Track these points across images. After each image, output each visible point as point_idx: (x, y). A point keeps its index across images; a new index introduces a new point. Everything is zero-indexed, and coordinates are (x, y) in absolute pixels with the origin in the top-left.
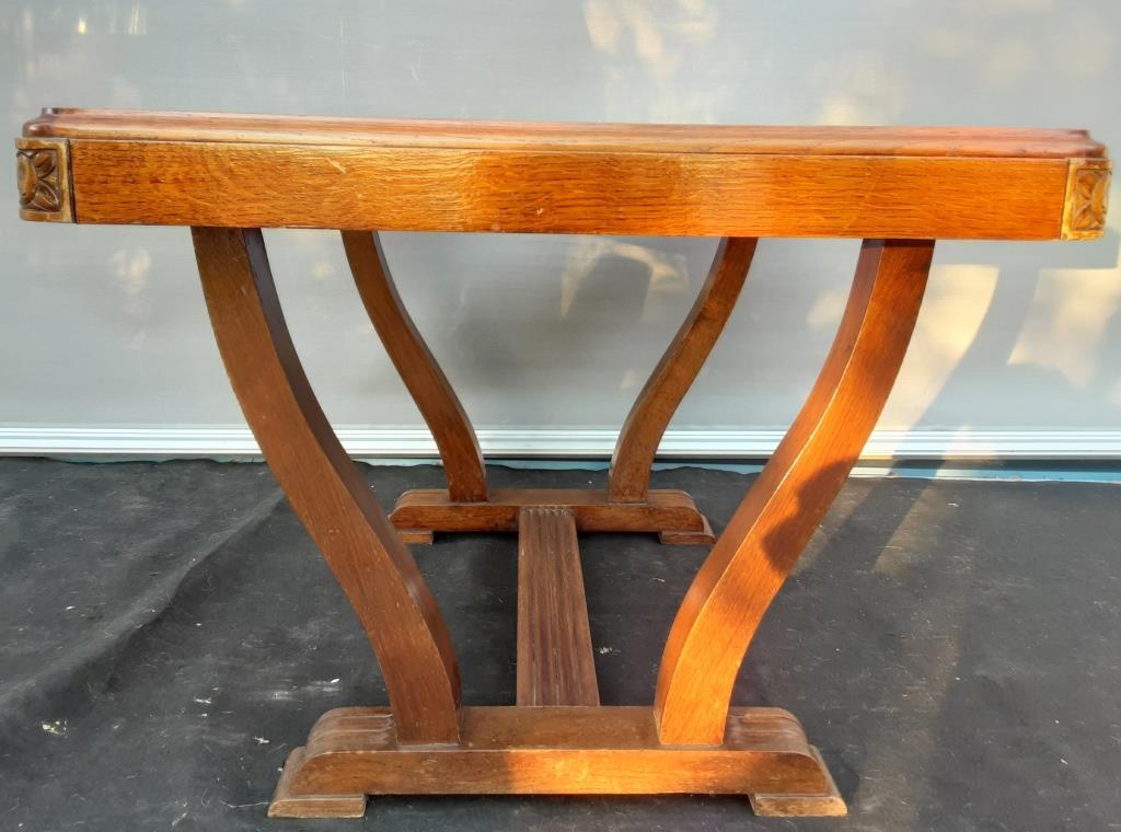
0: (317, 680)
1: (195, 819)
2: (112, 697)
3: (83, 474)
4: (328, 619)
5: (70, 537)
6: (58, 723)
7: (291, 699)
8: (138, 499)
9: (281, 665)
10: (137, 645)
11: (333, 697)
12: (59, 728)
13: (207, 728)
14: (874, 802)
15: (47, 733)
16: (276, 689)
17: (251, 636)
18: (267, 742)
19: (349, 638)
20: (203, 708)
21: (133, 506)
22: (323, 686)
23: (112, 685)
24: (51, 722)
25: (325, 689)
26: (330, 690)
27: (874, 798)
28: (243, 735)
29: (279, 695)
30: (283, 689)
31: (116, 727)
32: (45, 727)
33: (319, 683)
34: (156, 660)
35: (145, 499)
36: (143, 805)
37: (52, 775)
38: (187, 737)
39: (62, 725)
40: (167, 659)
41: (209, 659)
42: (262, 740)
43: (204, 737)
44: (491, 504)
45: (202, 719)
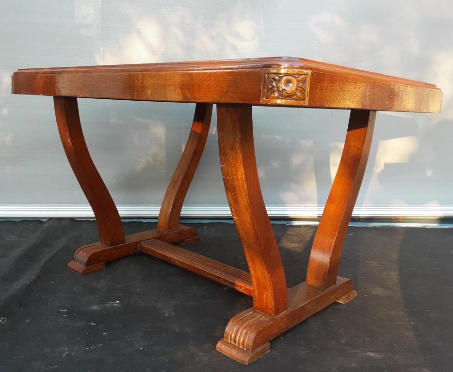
0: (109, 301)
1: (72, 354)
4: (108, 279)
6: (2, 318)
7: (100, 309)
8: (12, 237)
9: (92, 296)
11: (118, 308)
14: (345, 339)
16: (93, 305)
17: (77, 286)
18: (95, 324)
19: (119, 286)
20: (64, 313)
22: (113, 303)
23: (22, 305)
25: (114, 305)
26: (117, 305)
28: (84, 323)
29: (94, 308)
30: (96, 305)
33: (111, 302)
36: (47, 350)
37: (4, 340)
39: (4, 319)
40: (42, 295)
41: (61, 294)
42: (93, 324)
44: (126, 243)
45: (66, 317)
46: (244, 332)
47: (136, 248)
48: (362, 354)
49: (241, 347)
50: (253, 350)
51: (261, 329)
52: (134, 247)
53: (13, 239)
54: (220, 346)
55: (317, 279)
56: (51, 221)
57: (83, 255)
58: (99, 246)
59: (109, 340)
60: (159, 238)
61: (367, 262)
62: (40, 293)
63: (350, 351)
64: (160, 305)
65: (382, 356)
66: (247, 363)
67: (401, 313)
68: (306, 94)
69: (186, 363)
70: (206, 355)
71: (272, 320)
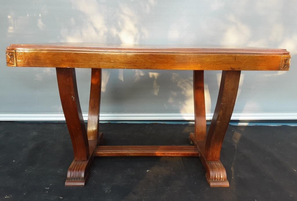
2: (24, 187)
5: (17, 142)
18: (62, 198)
20: (47, 190)
21: (33, 134)
28: (56, 196)
31: (25, 194)
35: (36, 132)
38: (42, 198)
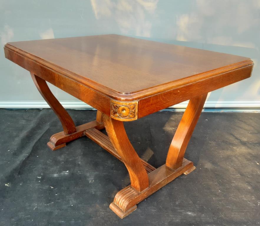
0: (63, 171)
1: (38, 208)
2: (20, 176)
3: (10, 113)
4: (66, 154)
5: (8, 131)
7: (58, 176)
8: (23, 121)
9: (55, 167)
10: (24, 163)
11: (67, 176)
12: (9, 185)
13: (40, 185)
14: (179, 202)
15: (6, 186)
16: (55, 173)
17: (49, 159)
19: (71, 159)
20: (39, 179)
21: (22, 123)
22: (65, 172)
23: (20, 173)
24: (7, 183)
25: (66, 174)
27: (179, 201)
28: (48, 186)
29: (55, 175)
30: (56, 174)
31: (21, 184)
32: (6, 185)
33: (64, 172)
34: (29, 166)
35: (25, 121)
36: (27, 204)
37: (8, 197)
38: (36, 187)
39: (9, 184)
40: (31, 166)
41: (40, 166)
42: (52, 187)
43: (40, 187)
44: (77, 132)
45: (39, 182)
46: (123, 201)
47: (83, 134)
48: (185, 213)
49: (121, 208)
50: (126, 211)
51: (131, 201)
52: (82, 134)
53: (23, 123)
54: (111, 206)
55: (171, 164)
56: (44, 110)
57: (54, 139)
58: (63, 135)
59: (58, 199)
60: (96, 128)
61: (210, 142)
62: (30, 164)
63: (179, 210)
64: (88, 175)
65: (195, 215)
66: (122, 218)
67: (216, 183)
68: (136, 114)
69: (92, 216)
70: (104, 211)
71: (139, 194)
